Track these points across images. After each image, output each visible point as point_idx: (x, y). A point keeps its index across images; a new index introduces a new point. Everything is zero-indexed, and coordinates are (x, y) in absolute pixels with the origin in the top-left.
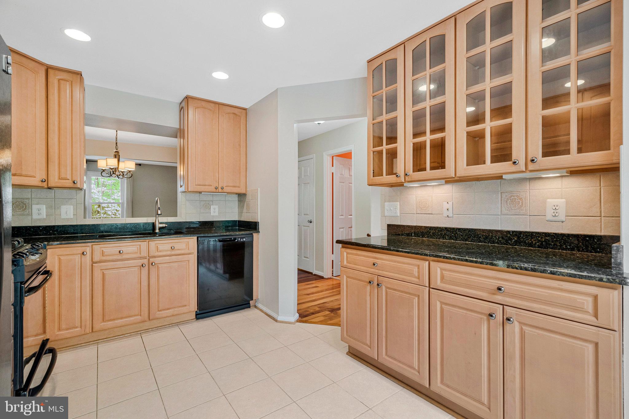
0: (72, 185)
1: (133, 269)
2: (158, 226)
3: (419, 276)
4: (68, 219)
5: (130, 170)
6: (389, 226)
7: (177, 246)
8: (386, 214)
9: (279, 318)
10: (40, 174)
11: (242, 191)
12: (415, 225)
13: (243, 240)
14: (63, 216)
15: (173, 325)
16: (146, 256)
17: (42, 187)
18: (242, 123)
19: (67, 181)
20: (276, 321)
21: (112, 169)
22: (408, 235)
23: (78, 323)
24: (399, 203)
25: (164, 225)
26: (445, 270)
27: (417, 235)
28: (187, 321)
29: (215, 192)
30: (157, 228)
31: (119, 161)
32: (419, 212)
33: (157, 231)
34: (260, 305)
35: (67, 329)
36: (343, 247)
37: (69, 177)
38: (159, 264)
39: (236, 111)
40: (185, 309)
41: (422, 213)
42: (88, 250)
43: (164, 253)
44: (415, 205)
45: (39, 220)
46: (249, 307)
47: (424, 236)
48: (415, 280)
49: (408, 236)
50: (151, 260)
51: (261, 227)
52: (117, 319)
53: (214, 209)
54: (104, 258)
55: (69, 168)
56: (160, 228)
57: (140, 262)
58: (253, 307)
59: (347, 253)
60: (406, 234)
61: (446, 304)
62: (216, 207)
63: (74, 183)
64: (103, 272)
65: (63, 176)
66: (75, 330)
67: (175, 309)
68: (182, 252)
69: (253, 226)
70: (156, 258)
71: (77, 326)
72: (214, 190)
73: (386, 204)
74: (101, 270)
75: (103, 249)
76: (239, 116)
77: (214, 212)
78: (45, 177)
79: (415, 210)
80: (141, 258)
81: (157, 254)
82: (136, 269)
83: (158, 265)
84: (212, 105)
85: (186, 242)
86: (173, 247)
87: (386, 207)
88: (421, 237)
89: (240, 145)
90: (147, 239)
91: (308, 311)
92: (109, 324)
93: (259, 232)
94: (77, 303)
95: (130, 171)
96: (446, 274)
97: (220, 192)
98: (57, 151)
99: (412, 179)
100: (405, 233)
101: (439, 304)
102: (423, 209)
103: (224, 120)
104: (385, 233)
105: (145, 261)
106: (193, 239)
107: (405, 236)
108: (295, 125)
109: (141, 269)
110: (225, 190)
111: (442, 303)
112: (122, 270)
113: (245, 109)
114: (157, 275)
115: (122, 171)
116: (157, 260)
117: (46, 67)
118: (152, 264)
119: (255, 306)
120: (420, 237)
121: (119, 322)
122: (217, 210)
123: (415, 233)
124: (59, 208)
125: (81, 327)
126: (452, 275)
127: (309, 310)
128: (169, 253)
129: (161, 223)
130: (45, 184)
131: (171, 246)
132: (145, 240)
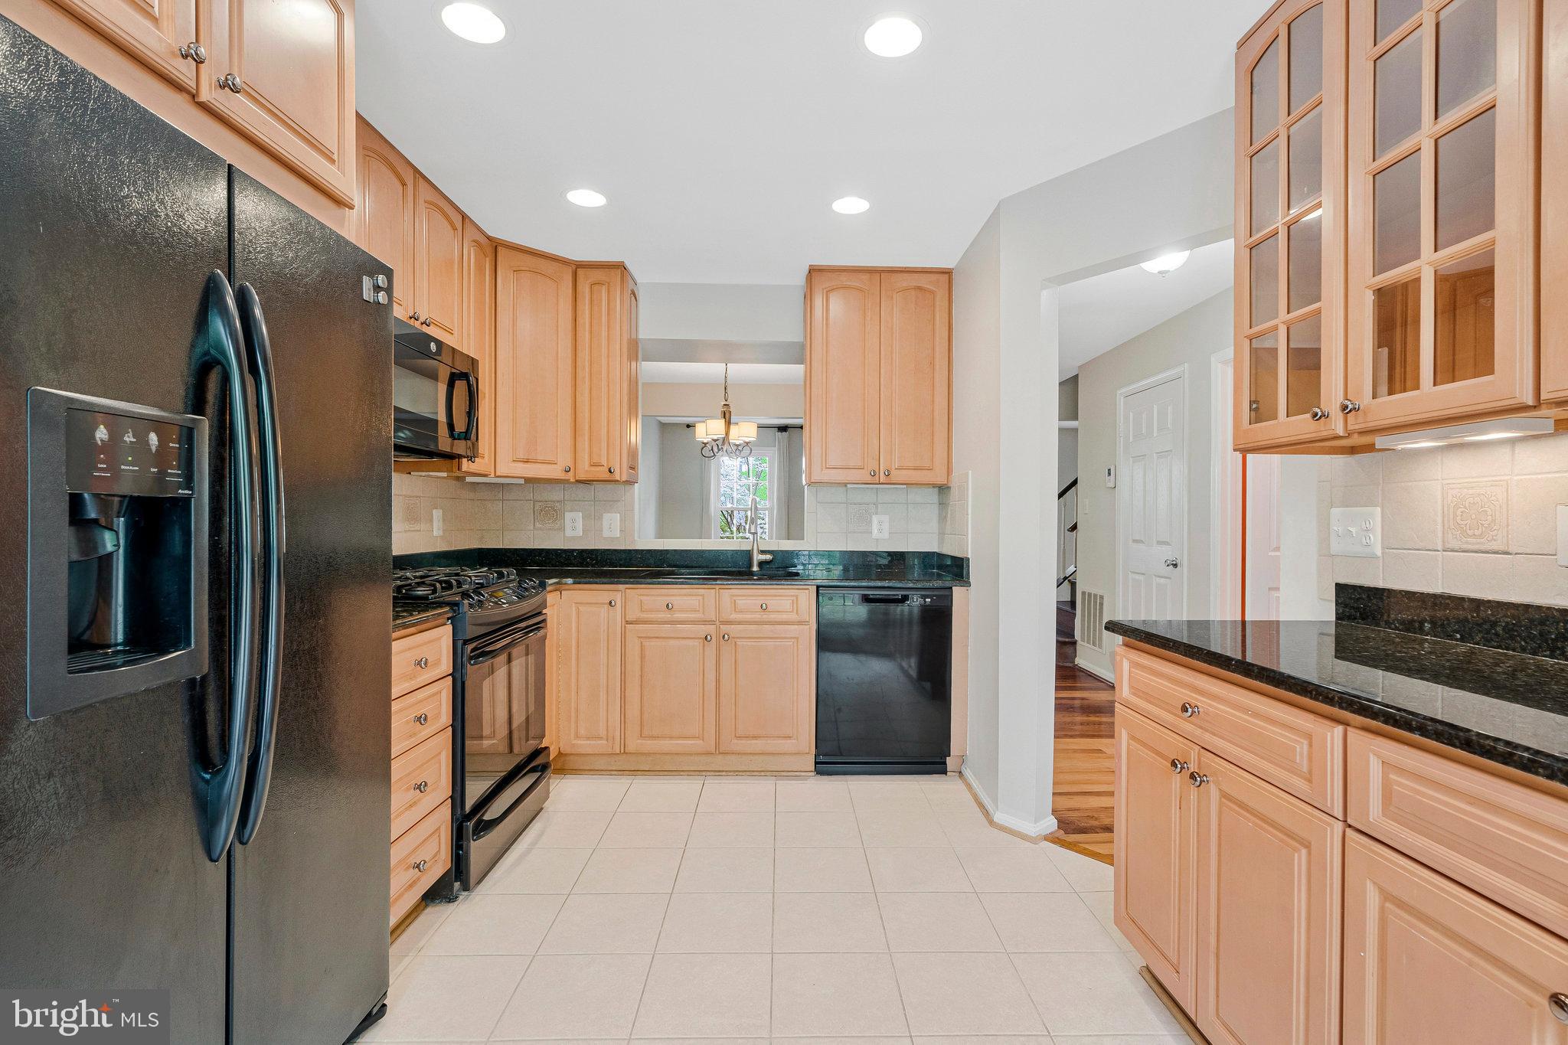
0: (606, 476)
1: (690, 643)
2: (757, 557)
3: (1310, 772)
4: (613, 539)
5: (747, 440)
6: (1341, 588)
7: (773, 603)
8: (1336, 547)
9: (999, 817)
10: (564, 459)
11: (941, 480)
12: (1438, 589)
13: (925, 602)
14: (606, 534)
15: (768, 774)
16: (714, 619)
17: (567, 481)
18: (937, 309)
19: (601, 468)
20: (991, 822)
21: (715, 440)
22: (1409, 626)
23: (602, 732)
24: (1379, 509)
25: (768, 557)
26: (1401, 771)
27: (1441, 628)
28: (796, 773)
29: (870, 482)
30: (755, 563)
31: (728, 423)
32: (1456, 545)
33: (755, 568)
34: (968, 773)
35: (588, 738)
36: (1126, 645)
37: (604, 462)
38: (737, 638)
39: (923, 281)
40: (787, 745)
41: (1465, 547)
42: (618, 597)
43: (748, 617)
44: (1439, 520)
45: (573, 538)
46: (944, 772)
47: (1470, 635)
48: (1299, 784)
49: (1408, 630)
50: (724, 628)
51: (974, 572)
52: (663, 737)
53: (880, 523)
54: (645, 616)
55: (604, 445)
56: (761, 564)
57: (703, 630)
58: (954, 774)
59: (1134, 664)
60: (1403, 622)
61: (1401, 904)
62: (886, 518)
63: (610, 471)
64: (641, 643)
65: (595, 460)
66: (599, 742)
67: (769, 742)
68: (784, 617)
69: (956, 569)
70: (733, 626)
71: (601, 736)
72: (869, 479)
73: (1336, 512)
74: (639, 637)
75: (642, 598)
76: (932, 292)
77: (880, 531)
78: (569, 463)
79: (1440, 535)
80: (705, 622)
81: (734, 616)
82: (696, 643)
83: (735, 640)
84: (865, 277)
85: (793, 596)
86: (764, 605)
87: (1336, 527)
88: (1457, 640)
89: (932, 364)
90: (716, 584)
91: (1096, 819)
92: (650, 745)
93: (968, 584)
94: (601, 694)
95: (747, 443)
96: (1400, 784)
97: (883, 484)
98: (587, 415)
99: (1371, 424)
100: (1398, 620)
101: (1377, 898)
102: (1470, 533)
103: (892, 309)
104: (1329, 613)
105: (711, 629)
106: (807, 591)
107: (1396, 629)
108: (1045, 293)
109: (704, 646)
110: (894, 478)
111: (1386, 896)
112: (672, 642)
113: (948, 273)
114: (733, 661)
115: (738, 443)
116: (733, 630)
117: (574, 267)
118: (724, 637)
119: (960, 772)
120: (1451, 637)
121: (666, 745)
122: (886, 527)
123: (1433, 623)
124: (600, 518)
125: (607, 740)
126: (1424, 795)
127: (1102, 816)
128: (757, 617)
129: (763, 552)
130: (570, 476)
131: (761, 602)
132: (713, 586)
